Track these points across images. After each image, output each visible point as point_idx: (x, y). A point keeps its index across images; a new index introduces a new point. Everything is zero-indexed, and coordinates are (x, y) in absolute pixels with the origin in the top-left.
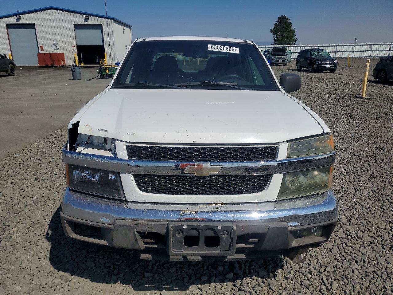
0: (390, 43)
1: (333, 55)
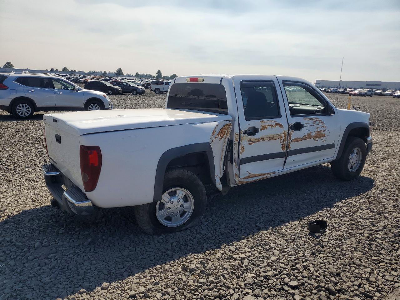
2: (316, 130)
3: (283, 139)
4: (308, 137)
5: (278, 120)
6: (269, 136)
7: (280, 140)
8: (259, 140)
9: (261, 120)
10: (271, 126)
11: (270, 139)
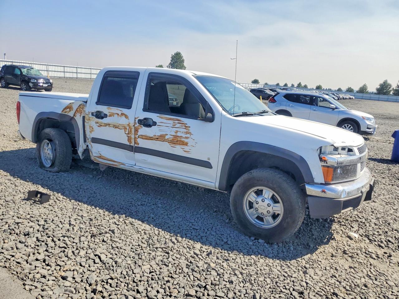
0: (64, 66)
1: (44, 74)
2: (174, 134)
3: (128, 131)
4: (161, 138)
5: (125, 111)
6: (115, 124)
7: (125, 131)
8: (106, 125)
9: (108, 107)
10: (118, 114)
11: (115, 127)
